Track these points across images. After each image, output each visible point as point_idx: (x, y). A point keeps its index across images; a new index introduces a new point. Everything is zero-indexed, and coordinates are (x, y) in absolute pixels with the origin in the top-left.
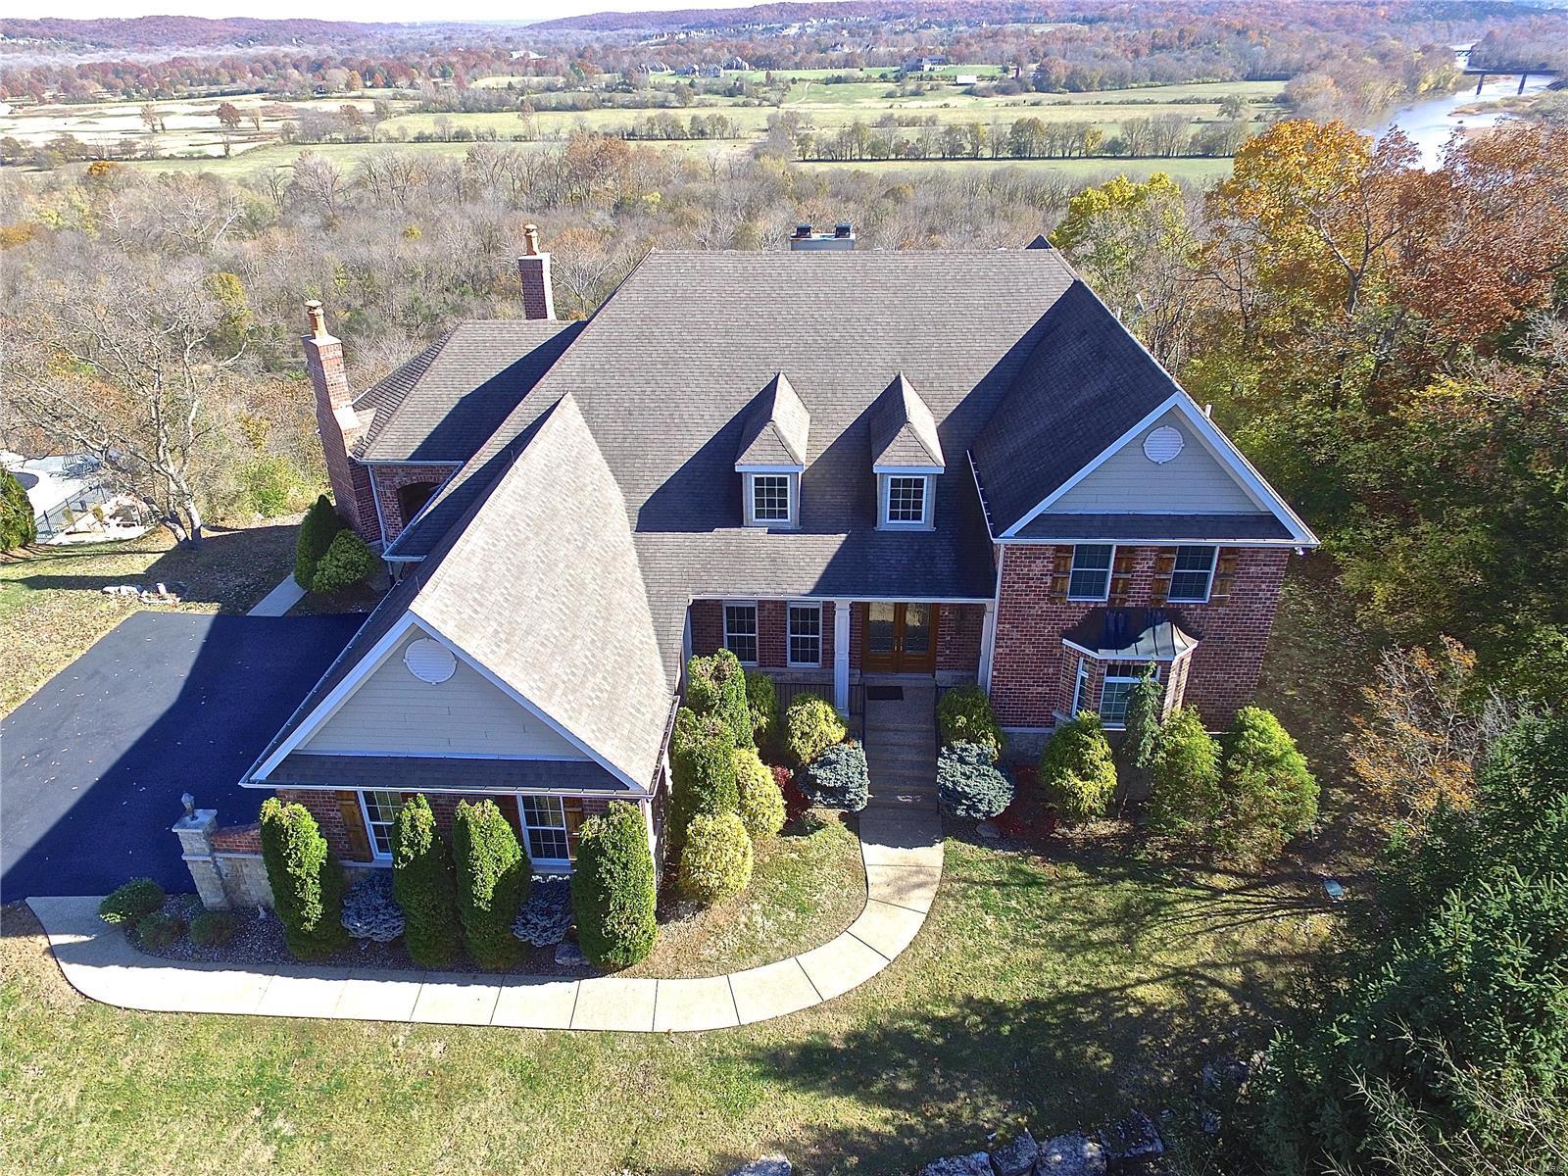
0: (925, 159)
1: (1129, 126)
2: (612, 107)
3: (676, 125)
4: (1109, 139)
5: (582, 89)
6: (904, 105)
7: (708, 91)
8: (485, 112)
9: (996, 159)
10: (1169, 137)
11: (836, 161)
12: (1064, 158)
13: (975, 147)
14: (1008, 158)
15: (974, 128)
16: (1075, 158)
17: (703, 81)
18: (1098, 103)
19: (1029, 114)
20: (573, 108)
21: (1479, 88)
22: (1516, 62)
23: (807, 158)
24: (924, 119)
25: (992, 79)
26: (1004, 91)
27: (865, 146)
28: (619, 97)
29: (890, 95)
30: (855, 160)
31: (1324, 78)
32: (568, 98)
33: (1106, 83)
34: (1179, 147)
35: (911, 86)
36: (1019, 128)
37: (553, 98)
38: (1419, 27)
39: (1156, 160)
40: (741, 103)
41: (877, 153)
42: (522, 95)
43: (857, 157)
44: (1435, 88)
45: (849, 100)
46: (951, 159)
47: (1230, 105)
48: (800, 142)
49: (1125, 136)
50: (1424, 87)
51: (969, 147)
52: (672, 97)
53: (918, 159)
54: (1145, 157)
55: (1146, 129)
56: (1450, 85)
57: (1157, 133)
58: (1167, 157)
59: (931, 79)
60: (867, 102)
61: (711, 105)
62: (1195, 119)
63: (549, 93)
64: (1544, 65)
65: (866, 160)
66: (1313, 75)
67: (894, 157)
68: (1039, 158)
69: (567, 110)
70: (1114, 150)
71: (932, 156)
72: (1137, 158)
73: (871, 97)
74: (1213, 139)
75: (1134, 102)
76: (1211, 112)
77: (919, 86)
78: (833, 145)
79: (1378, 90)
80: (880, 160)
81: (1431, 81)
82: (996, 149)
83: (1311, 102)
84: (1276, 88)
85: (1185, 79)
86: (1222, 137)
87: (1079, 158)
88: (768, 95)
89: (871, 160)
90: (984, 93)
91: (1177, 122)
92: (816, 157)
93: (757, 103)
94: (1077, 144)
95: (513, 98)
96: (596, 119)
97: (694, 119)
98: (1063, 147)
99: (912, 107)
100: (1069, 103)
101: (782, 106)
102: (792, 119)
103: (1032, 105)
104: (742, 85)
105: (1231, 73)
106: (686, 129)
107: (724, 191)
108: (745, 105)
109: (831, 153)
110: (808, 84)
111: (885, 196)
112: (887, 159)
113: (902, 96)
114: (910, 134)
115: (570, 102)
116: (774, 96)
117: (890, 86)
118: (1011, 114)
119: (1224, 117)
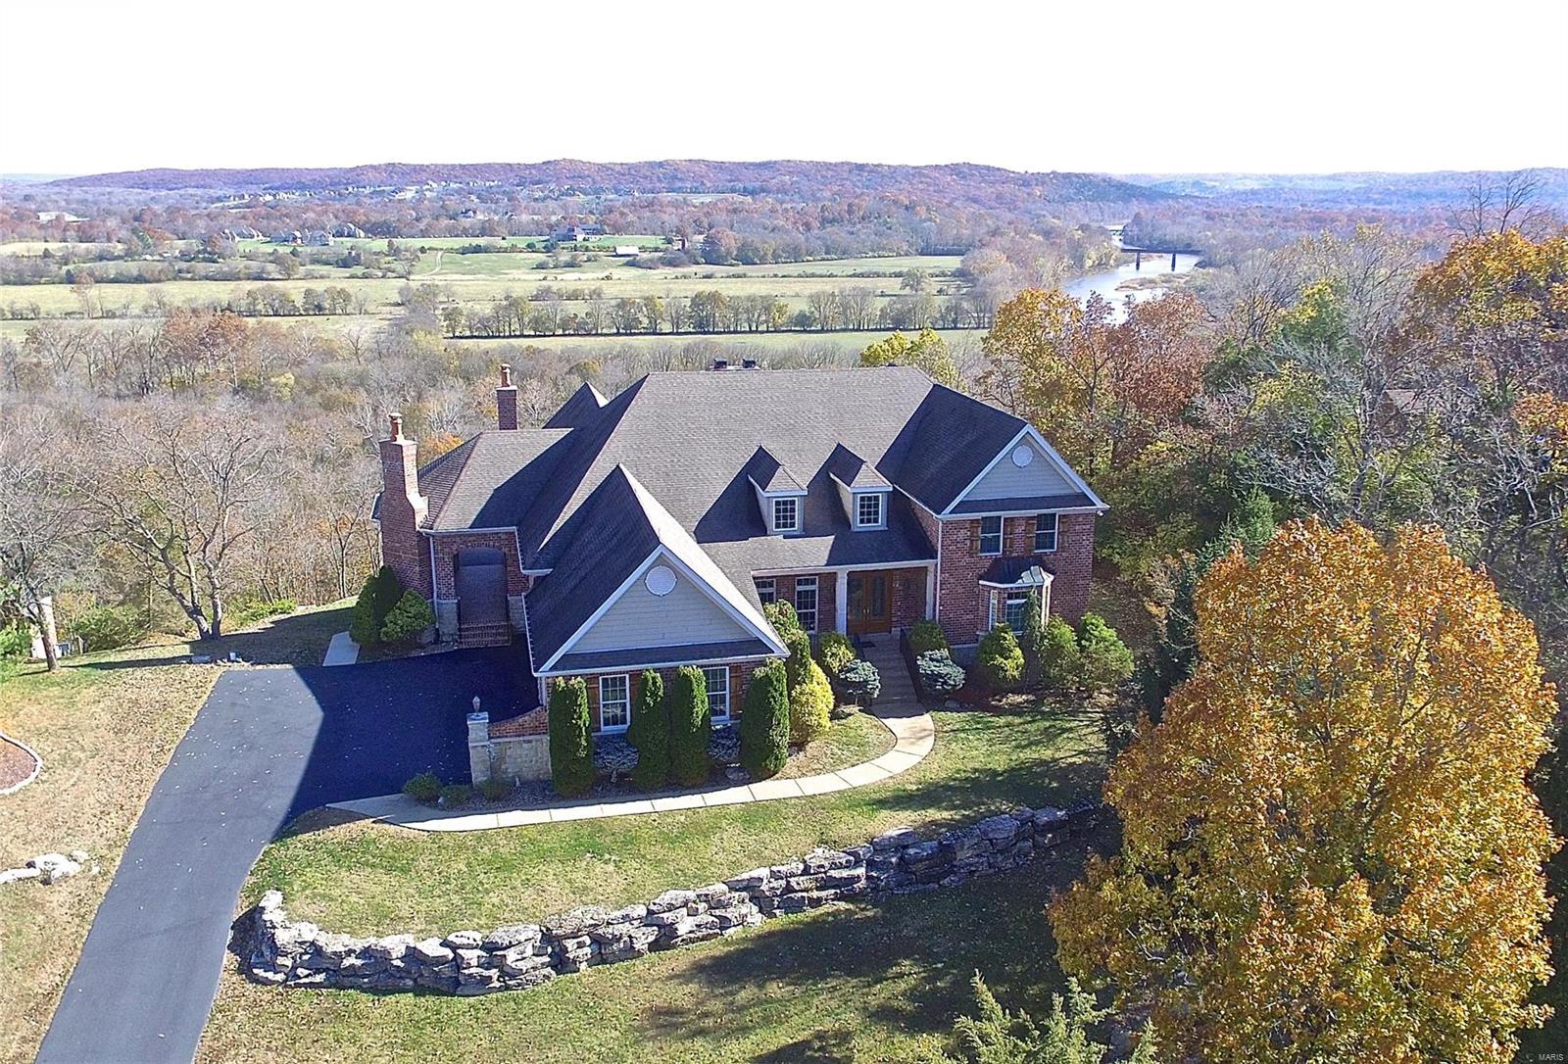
0: (597, 335)
1: (815, 299)
2: (191, 279)
3: (284, 298)
4: (796, 313)
5: (148, 257)
6: (559, 277)
7: (315, 261)
8: (15, 284)
9: (678, 334)
10: (857, 310)
11: (493, 337)
12: (751, 332)
13: (653, 321)
14: (690, 333)
15: (649, 301)
16: (762, 332)
17: (309, 250)
18: (776, 276)
19: (707, 287)
20: (140, 279)
21: (1138, 265)
22: (1166, 242)
23: (457, 334)
24: (587, 292)
25: (656, 250)
26: (672, 263)
27: (526, 320)
28: (201, 267)
29: (541, 266)
30: (516, 336)
31: (997, 253)
32: (132, 267)
33: (780, 257)
34: (869, 320)
35: (565, 257)
36: (698, 301)
37: (112, 268)
38: (1074, 207)
39: (849, 334)
40: (360, 274)
41: (541, 328)
42: (66, 264)
43: (518, 333)
44: (1099, 264)
45: (492, 271)
46: (626, 334)
47: (912, 279)
48: (448, 317)
49: (813, 309)
50: (1089, 263)
51: (646, 321)
52: (271, 267)
53: (589, 335)
54: (836, 331)
55: (832, 303)
56: (1112, 262)
57: (845, 307)
58: (858, 330)
59: (587, 249)
60: (515, 274)
61: (322, 277)
62: (878, 292)
63: (104, 262)
64: (1189, 246)
65: (529, 336)
66: (986, 251)
67: (560, 332)
68: (724, 332)
69: (129, 282)
70: (802, 324)
71: (605, 331)
72: (828, 331)
73: (519, 268)
74: (901, 312)
75: (813, 275)
76: (894, 285)
77: (574, 258)
78: (488, 321)
79: (1049, 265)
80: (545, 336)
81: (1094, 257)
82: (676, 323)
83: (989, 277)
84: (953, 263)
85: (860, 253)
86: (910, 310)
87: (768, 332)
88: (393, 266)
89: (534, 336)
90: (649, 265)
91: (865, 294)
92: (468, 333)
93: (380, 274)
94: (763, 318)
95: (54, 268)
96: (177, 292)
97: (308, 293)
98: (749, 321)
99: (569, 280)
100: (745, 276)
101: (411, 277)
102: (429, 292)
103: (704, 277)
104: (358, 255)
105: (905, 248)
106: (299, 304)
107: (375, 371)
108: (365, 277)
109: (485, 329)
110: (440, 253)
111: (570, 372)
112: (554, 335)
113: (555, 267)
114: (578, 308)
115: (135, 273)
116: (399, 267)
117: (541, 257)
118: (683, 287)
119: (907, 290)
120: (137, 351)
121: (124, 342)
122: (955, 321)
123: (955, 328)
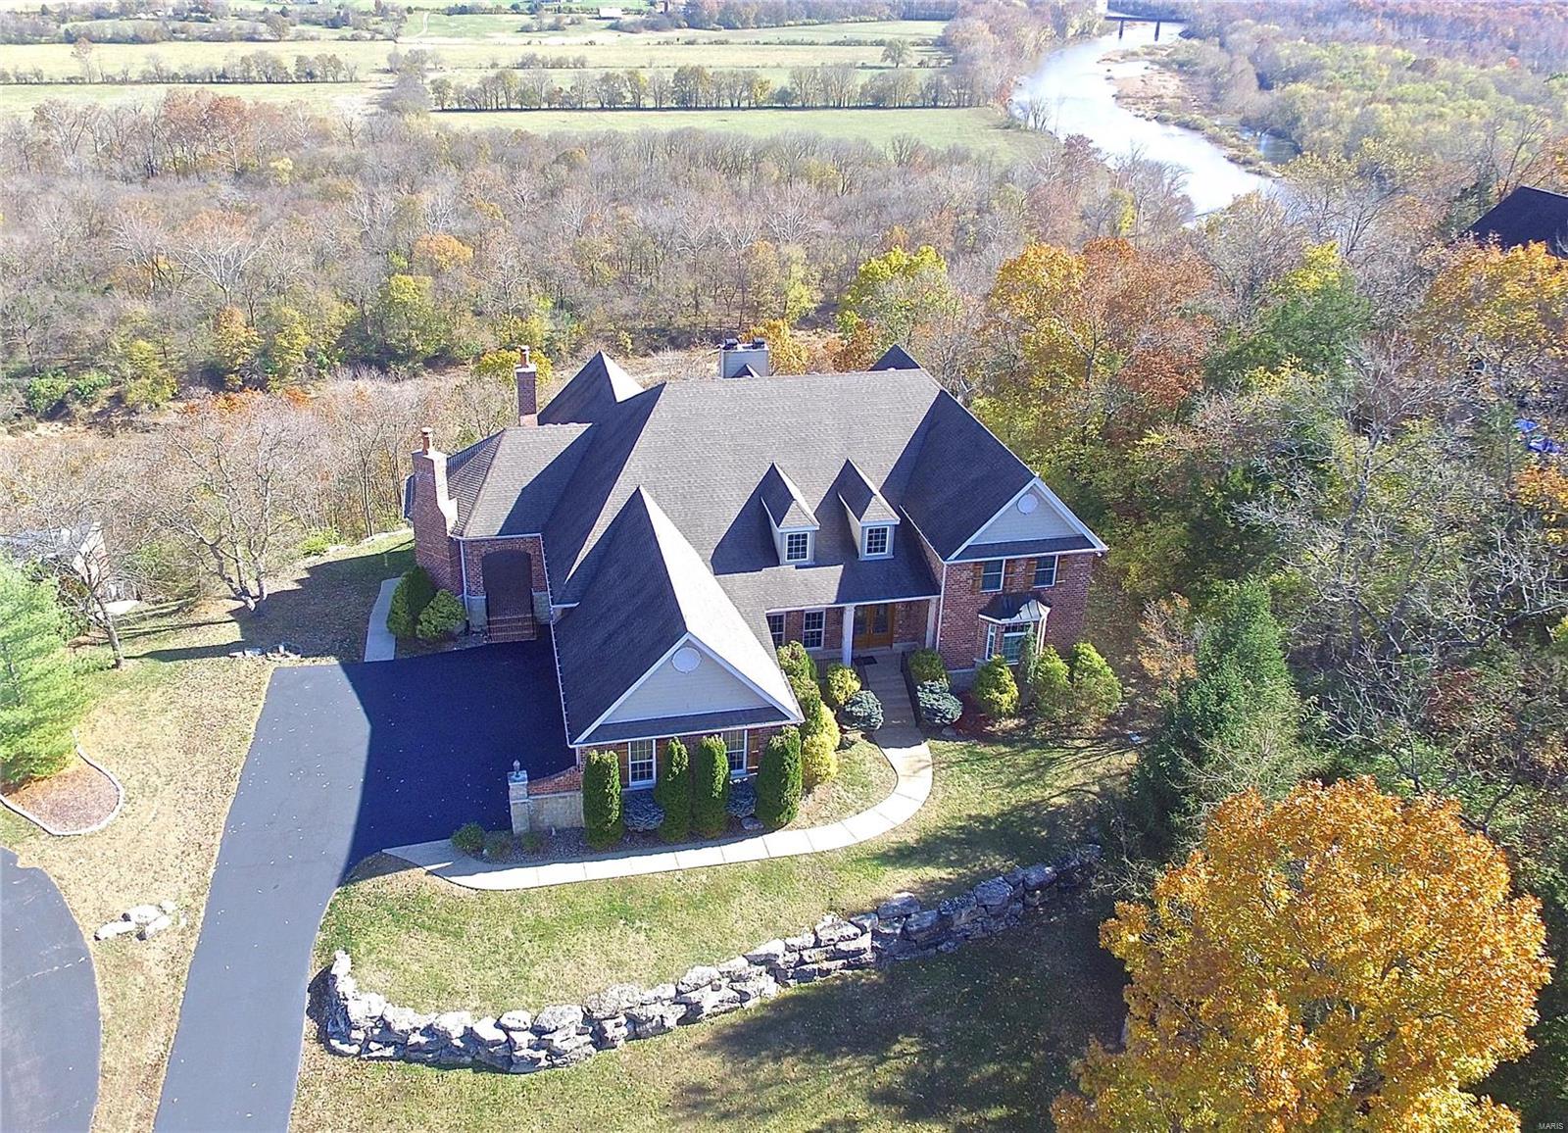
0: (582, 109)
1: (797, 75)
2: (186, 40)
3: (277, 65)
4: (778, 88)
5: (142, 15)
6: (544, 41)
7: (305, 21)
8: (17, 43)
9: (661, 109)
10: (838, 86)
11: (481, 110)
12: (733, 108)
13: (637, 97)
14: (673, 109)
15: (633, 76)
16: (744, 109)
17: (298, 8)
18: (757, 43)
19: (690, 57)
20: (136, 40)
21: (1121, 34)
22: (1149, 9)
23: (446, 107)
24: (571, 60)
25: (639, 12)
26: (654, 27)
27: (513, 94)
28: (195, 27)
29: (526, 29)
30: (502, 110)
31: (979, 23)
32: (127, 27)
33: (763, 21)
34: (849, 98)
35: (549, 20)
36: (681, 76)
37: (108, 27)
39: (829, 111)
40: (349, 36)
41: (527, 103)
42: (64, 22)
43: (505, 107)
44: (1082, 33)
45: (478, 34)
46: (610, 110)
47: (894, 50)
48: (436, 90)
49: (794, 85)
50: (1071, 32)
51: (629, 97)
52: (262, 27)
53: (574, 109)
54: (816, 108)
55: (814, 78)
56: (1095, 31)
57: (826, 82)
58: (839, 107)
59: (571, 11)
60: (501, 37)
61: (312, 39)
62: (859, 64)
63: (100, 21)
64: (1173, 12)
65: (516, 110)
66: (968, 20)
67: (546, 106)
68: (707, 108)
69: (126, 42)
70: (784, 101)
71: (589, 105)
72: (808, 108)
73: (503, 31)
74: (881, 90)
75: (794, 43)
76: (874, 55)
77: (558, 20)
78: (475, 93)
79: (1031, 35)
80: (531, 110)
81: (1077, 26)
82: (659, 98)
83: (971, 49)
84: (934, 29)
85: (842, 17)
86: (890, 86)
87: (750, 108)
88: (380, 27)
89: (522, 110)
90: (632, 29)
91: (848, 68)
92: (456, 106)
93: (369, 36)
94: (745, 94)
95: (53, 25)
96: (176, 56)
97: (300, 60)
98: (731, 97)
99: (550, 46)
100: (726, 42)
101: (399, 40)
102: (417, 59)
103: (687, 43)
104: (347, 15)
105: (887, 12)
106: (291, 70)
107: (370, 157)
108: (354, 39)
109: (473, 103)
110: (427, 14)
111: (557, 161)
112: (539, 109)
113: (540, 30)
114: (562, 80)
115: (131, 33)
116: (387, 28)
117: (525, 19)
118: (666, 54)
119: (888, 63)
120: (142, 131)
121: (127, 121)
122: (935, 100)
123: (935, 106)
